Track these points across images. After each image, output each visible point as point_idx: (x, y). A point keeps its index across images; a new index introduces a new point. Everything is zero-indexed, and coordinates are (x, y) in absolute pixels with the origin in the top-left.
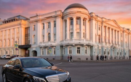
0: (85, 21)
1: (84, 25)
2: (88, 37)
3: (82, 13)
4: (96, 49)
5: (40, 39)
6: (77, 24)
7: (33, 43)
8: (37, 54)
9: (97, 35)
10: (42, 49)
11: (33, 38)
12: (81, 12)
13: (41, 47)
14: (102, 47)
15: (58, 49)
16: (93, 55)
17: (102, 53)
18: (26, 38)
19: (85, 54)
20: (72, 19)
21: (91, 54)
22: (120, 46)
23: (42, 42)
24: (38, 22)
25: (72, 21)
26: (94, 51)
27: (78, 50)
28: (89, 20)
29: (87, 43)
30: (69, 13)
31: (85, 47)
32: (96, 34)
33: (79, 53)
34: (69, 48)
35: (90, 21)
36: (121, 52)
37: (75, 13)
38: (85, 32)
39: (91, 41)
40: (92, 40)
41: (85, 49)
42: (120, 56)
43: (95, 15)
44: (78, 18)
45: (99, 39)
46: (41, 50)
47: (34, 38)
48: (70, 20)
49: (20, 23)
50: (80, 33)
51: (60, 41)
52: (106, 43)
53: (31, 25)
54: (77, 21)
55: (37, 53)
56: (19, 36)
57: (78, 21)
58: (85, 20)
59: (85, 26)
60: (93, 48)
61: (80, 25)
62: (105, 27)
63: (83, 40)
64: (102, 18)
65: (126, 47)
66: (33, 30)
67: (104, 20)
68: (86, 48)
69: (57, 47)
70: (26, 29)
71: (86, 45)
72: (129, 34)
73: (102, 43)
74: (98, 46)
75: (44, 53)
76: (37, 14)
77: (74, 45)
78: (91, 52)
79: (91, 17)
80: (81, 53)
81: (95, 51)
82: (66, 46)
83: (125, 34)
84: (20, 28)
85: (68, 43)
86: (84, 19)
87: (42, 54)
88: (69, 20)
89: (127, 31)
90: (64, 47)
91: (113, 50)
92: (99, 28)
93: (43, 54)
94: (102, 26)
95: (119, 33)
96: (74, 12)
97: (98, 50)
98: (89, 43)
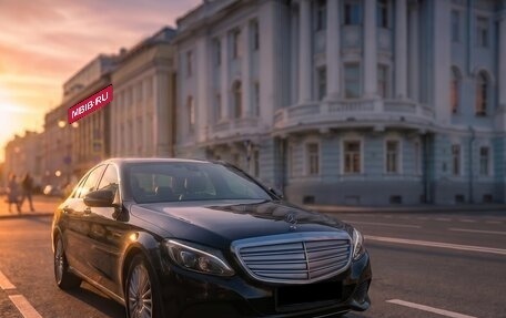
0: (390, 2)
1: (384, 24)
6: (347, 21)
9: (462, 71)
17: (496, 170)
19: (383, 175)
21: (424, 176)
26: (441, 158)
27: (352, 154)
29: (393, 117)
33: (356, 169)
38: (388, 62)
45: (484, 96)
48: (316, 6)
50: (361, 68)
54: (348, 8)
59: (393, 30)
61: (362, 25)
63: (372, 103)
71: (388, 130)
73: (498, 117)
74: (471, 130)
77: (324, 130)
78: (425, 163)
80: (362, 170)
81: (449, 159)
84: (154, 78)
88: (312, 3)
92: (484, 34)
94: (498, 23)
97: (470, 151)
98: (403, 119)
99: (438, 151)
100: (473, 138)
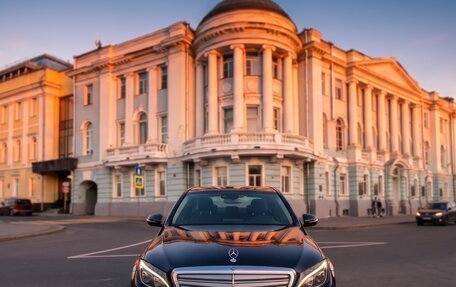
0: (280, 61)
1: (275, 76)
2: (293, 124)
3: (268, 30)
4: (327, 173)
5: (108, 136)
6: (248, 73)
7: (85, 154)
8: (99, 195)
9: (329, 118)
10: (118, 177)
11: (85, 132)
12: (266, 26)
13: (111, 169)
14: (352, 168)
15: (175, 175)
16: (316, 198)
17: (351, 191)
18: (63, 135)
20: (227, 55)
21: (306, 195)
22: (421, 162)
23: (114, 147)
24: (103, 71)
25: (228, 62)
26: (318, 181)
27: (255, 176)
28: (295, 57)
29: (290, 147)
30: (218, 31)
31: (282, 164)
32: (324, 115)
34: (217, 168)
35: (302, 64)
36: (423, 184)
37: (241, 30)
38: (279, 105)
39: (307, 142)
40: (312, 137)
41: (283, 172)
42: (420, 202)
43: (322, 40)
44: (253, 50)
45: (340, 135)
46: (111, 178)
47: (88, 133)
48: (222, 59)
49: (41, 82)
50: (260, 109)
51: (184, 141)
52: (365, 149)
53: (78, 84)
54: (248, 64)
55: (99, 191)
56: (37, 127)
57: (254, 60)
58: (283, 59)
59: (283, 81)
60: (315, 170)
61: (261, 77)
62: (362, 86)
63: (274, 135)
64: (348, 53)
65: (443, 166)
66: (86, 103)
67: (356, 58)
68: (288, 168)
69: (169, 166)
70: (63, 102)
71: (286, 157)
72: (452, 115)
73: (351, 151)
74: (335, 160)
75: (122, 190)
76: (99, 44)
77: (235, 156)
78: (306, 184)
79: (304, 45)
81: (323, 182)
82: (205, 163)
83: (438, 114)
84: (40, 100)
85: (214, 151)
86: (279, 55)
87: (115, 194)
88: (218, 57)
89: (446, 105)
90: (197, 168)
91: (395, 179)
92: (339, 91)
93: (119, 194)
94: (348, 85)
95: (417, 111)
96: (238, 26)
97: (335, 176)
98: (296, 149)
99: (316, 175)
100: (337, 167)
